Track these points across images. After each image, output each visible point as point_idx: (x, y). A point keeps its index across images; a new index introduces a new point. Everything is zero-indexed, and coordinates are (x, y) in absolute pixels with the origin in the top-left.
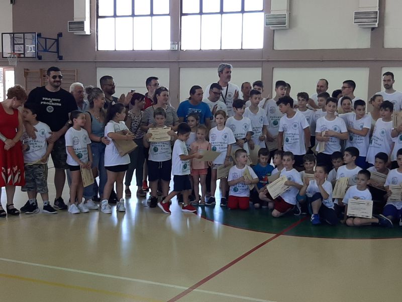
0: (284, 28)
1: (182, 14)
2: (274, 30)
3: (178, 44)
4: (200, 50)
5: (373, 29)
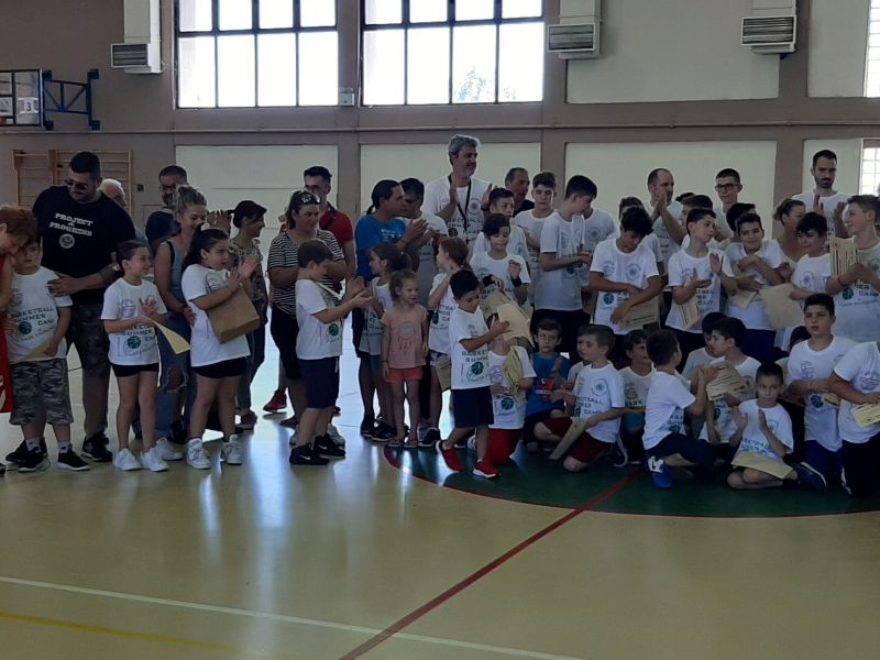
0: (590, 55)
1: (365, 27)
2: (567, 60)
3: (356, 92)
4: (406, 104)
5: (783, 56)
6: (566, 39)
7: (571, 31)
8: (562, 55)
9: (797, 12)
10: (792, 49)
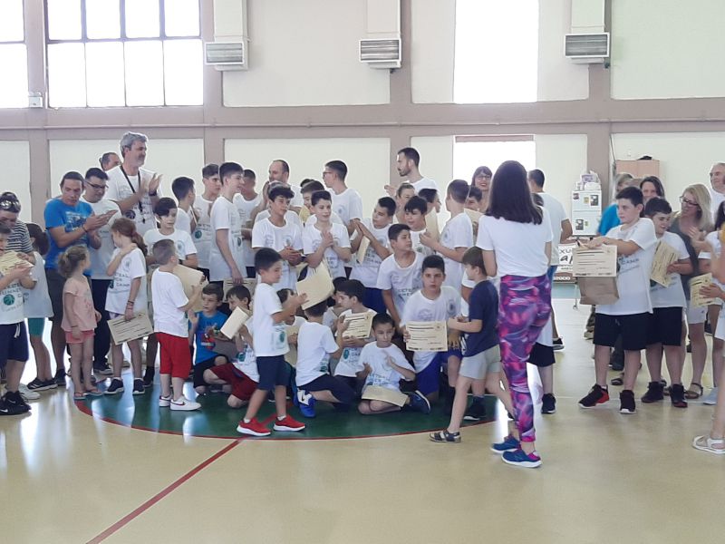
0: (240, 68)
1: (49, 41)
2: (222, 72)
3: (43, 96)
4: (87, 106)
5: (392, 70)
6: (220, 54)
7: (224, 48)
8: (218, 67)
9: (402, 37)
10: (399, 65)
